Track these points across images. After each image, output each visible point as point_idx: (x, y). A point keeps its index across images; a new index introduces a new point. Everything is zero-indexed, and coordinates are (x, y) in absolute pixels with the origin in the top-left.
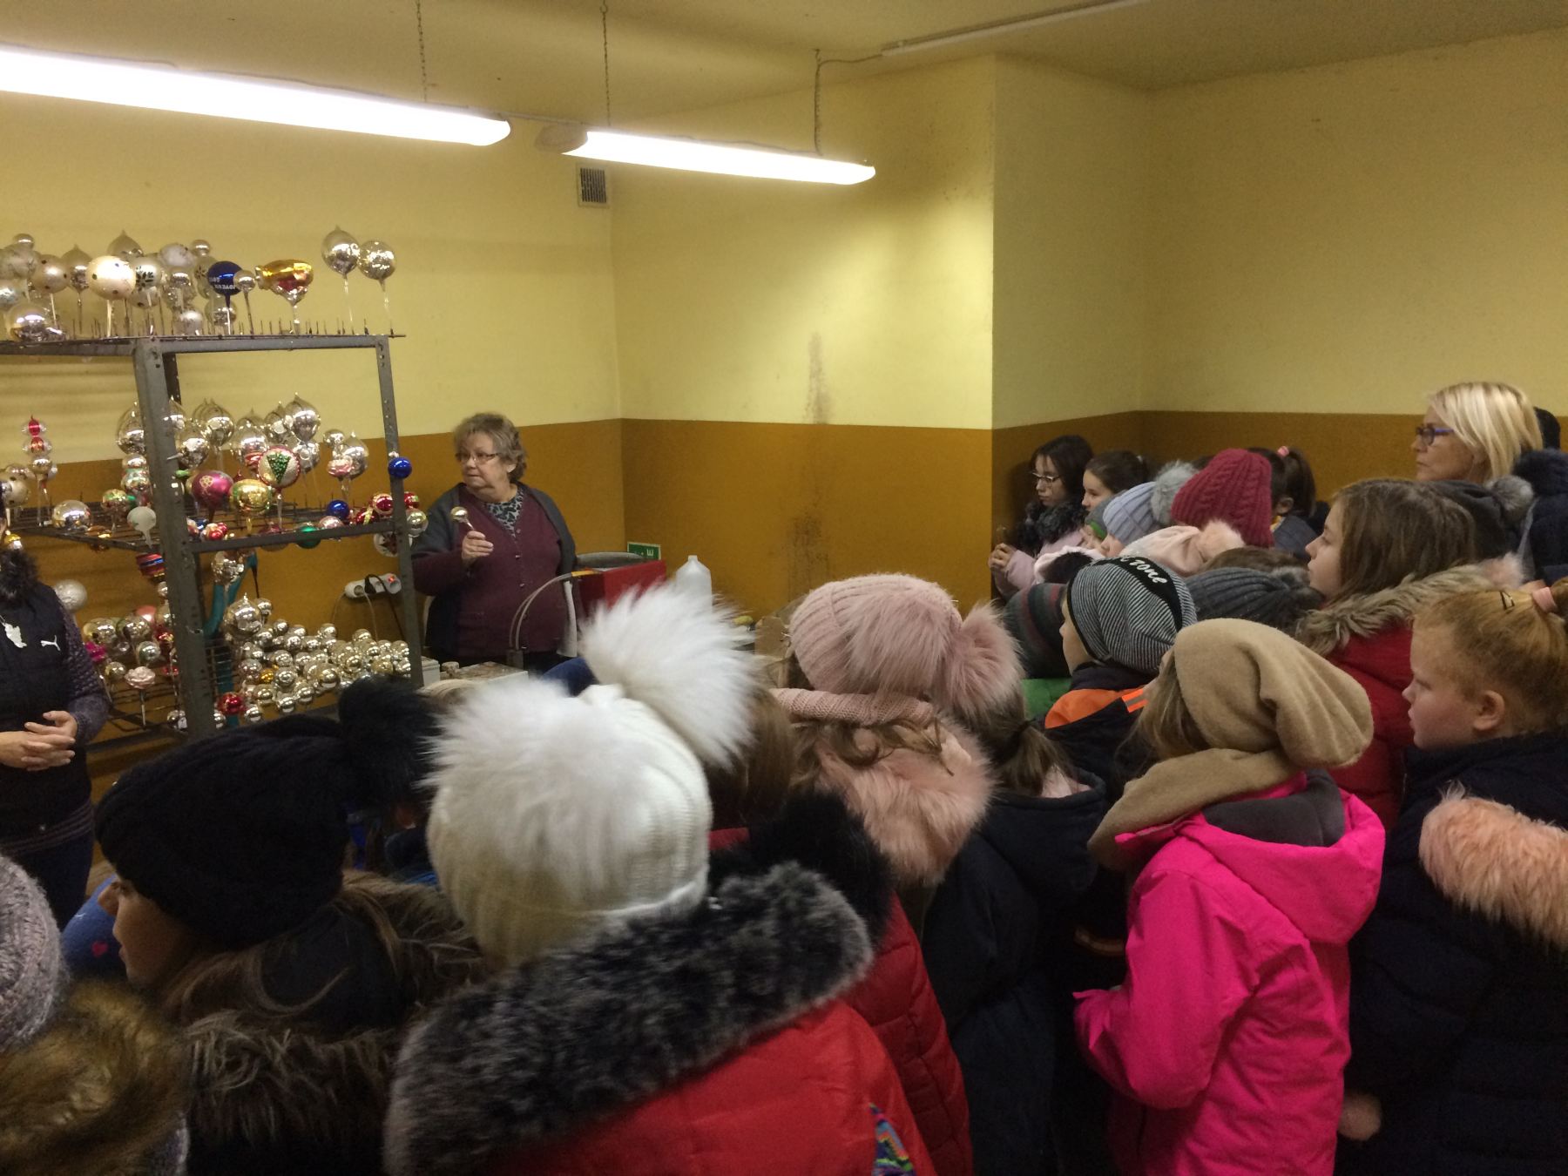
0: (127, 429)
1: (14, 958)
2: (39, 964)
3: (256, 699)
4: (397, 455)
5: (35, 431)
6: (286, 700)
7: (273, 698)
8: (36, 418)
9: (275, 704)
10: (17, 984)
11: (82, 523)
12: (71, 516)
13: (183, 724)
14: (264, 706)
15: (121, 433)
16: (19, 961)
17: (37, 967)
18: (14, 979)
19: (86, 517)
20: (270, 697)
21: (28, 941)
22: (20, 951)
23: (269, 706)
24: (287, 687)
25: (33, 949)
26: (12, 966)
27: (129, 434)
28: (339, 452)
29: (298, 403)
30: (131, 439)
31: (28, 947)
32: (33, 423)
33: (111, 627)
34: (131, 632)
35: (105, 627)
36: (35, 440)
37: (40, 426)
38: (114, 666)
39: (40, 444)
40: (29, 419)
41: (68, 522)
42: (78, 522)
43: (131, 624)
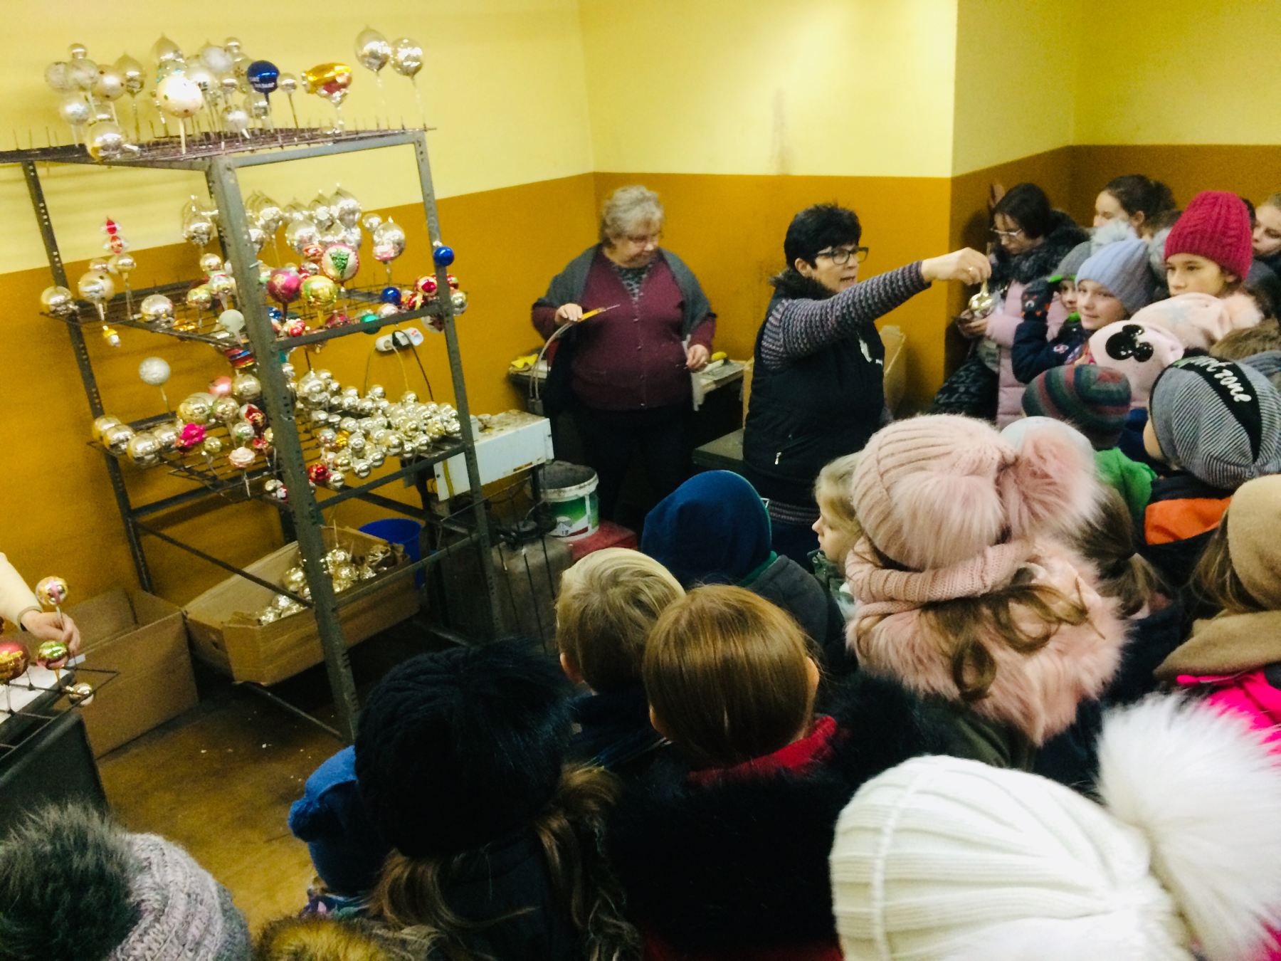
0: (190, 222)
3: (337, 465)
4: (440, 244)
5: (112, 230)
6: (360, 465)
7: (351, 464)
8: (112, 218)
9: (352, 469)
11: (168, 316)
12: (157, 311)
13: (281, 493)
14: (344, 472)
15: (185, 226)
19: (170, 311)
20: (348, 464)
23: (350, 472)
24: (359, 453)
27: (192, 228)
28: (379, 236)
29: (339, 193)
30: (195, 232)
32: (110, 223)
33: (203, 405)
34: (223, 413)
35: (198, 406)
36: (114, 239)
37: (116, 225)
38: (212, 441)
39: (118, 242)
40: (106, 220)
41: (155, 316)
42: (164, 315)
43: (224, 406)
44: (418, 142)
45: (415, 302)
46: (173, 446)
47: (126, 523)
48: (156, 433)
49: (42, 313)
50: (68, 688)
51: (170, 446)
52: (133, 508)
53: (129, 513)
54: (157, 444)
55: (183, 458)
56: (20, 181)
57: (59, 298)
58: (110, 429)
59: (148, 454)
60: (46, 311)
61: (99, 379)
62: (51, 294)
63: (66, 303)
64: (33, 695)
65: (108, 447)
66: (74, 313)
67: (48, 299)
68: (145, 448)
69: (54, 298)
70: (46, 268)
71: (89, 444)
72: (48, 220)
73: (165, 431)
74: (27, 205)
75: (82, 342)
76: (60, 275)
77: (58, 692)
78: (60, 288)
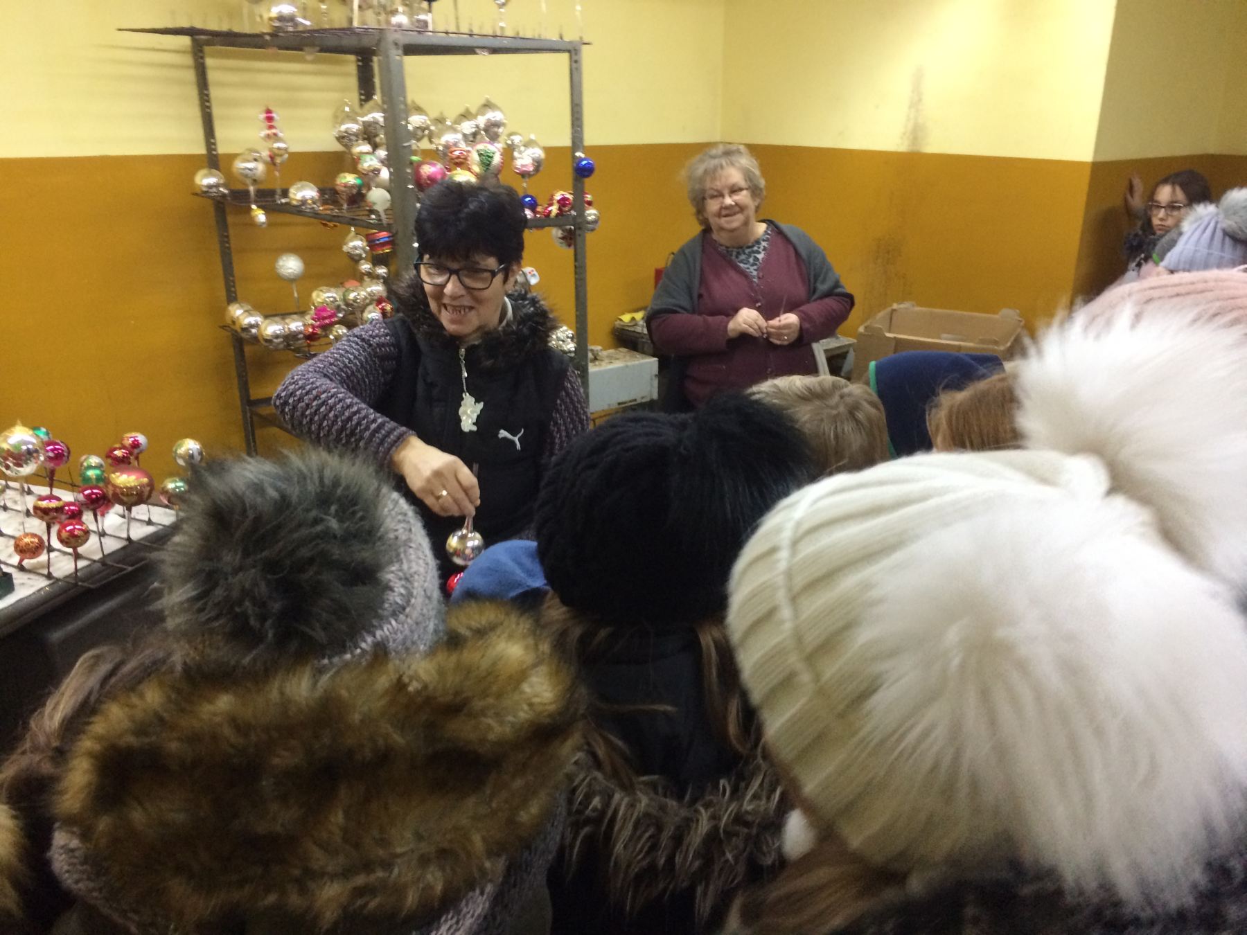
0: (342, 123)
2: (425, 591)
4: (583, 156)
5: (270, 119)
8: (270, 108)
11: (314, 203)
12: (303, 197)
15: (336, 126)
17: (423, 593)
19: (317, 198)
27: (343, 128)
28: (520, 152)
29: (488, 106)
30: (346, 132)
32: (269, 111)
33: (335, 295)
34: (355, 301)
35: (330, 295)
36: (271, 127)
37: (274, 115)
38: (340, 328)
39: (274, 131)
40: (264, 109)
41: (302, 201)
42: (310, 202)
43: (355, 294)
44: (575, 50)
45: (550, 211)
46: (301, 336)
47: (244, 412)
48: (287, 321)
49: (196, 194)
51: (297, 335)
52: (252, 398)
53: (249, 403)
54: (286, 330)
55: (309, 346)
56: (188, 67)
57: (212, 180)
58: (240, 314)
59: (277, 337)
60: (199, 192)
61: (238, 270)
62: (206, 176)
63: (217, 186)
65: (239, 330)
66: (224, 196)
67: (202, 180)
68: (274, 332)
69: (206, 179)
70: (203, 155)
71: (224, 327)
72: (209, 108)
73: (294, 320)
74: (193, 92)
75: (227, 231)
76: (213, 160)
78: (214, 171)
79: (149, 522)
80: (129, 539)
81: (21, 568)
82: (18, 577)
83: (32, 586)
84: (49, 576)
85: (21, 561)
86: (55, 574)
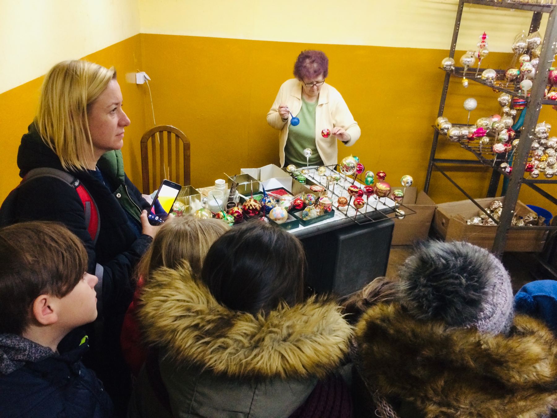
0: (518, 42)
1: (492, 306)
3: (538, 167)
5: (484, 38)
6: (549, 171)
7: (545, 170)
8: (486, 33)
9: (545, 172)
10: (491, 318)
11: (493, 79)
12: (488, 76)
13: (508, 170)
14: (541, 172)
15: (515, 43)
16: (494, 308)
18: (490, 316)
19: (494, 77)
20: (544, 169)
21: (500, 301)
22: (495, 304)
23: (543, 172)
24: (551, 166)
25: (500, 304)
26: (491, 310)
27: (518, 45)
30: (518, 47)
31: (499, 303)
32: (485, 35)
33: (488, 122)
34: (497, 128)
35: (485, 122)
36: (483, 42)
37: (487, 36)
38: (485, 138)
39: (484, 44)
40: (483, 33)
41: (487, 78)
42: (491, 79)
43: (499, 124)
46: (465, 137)
47: (430, 163)
48: (462, 129)
49: (440, 68)
50: (397, 210)
51: (464, 136)
52: (435, 157)
53: (433, 159)
54: (460, 133)
55: (468, 142)
56: (455, 11)
57: (449, 63)
58: (443, 123)
59: (455, 136)
60: (442, 67)
61: (446, 102)
62: (447, 61)
63: (451, 66)
64: (384, 207)
65: (440, 129)
66: (452, 70)
67: (445, 62)
68: (455, 134)
69: (447, 62)
70: (448, 50)
71: (433, 126)
72: (458, 30)
73: (465, 129)
74: (453, 22)
75: (448, 84)
76: (452, 53)
77: (393, 210)
78: (451, 59)
79: (384, 204)
80: (376, 209)
81: (338, 209)
82: (336, 212)
83: (340, 217)
84: (346, 215)
85: (338, 206)
86: (348, 215)
